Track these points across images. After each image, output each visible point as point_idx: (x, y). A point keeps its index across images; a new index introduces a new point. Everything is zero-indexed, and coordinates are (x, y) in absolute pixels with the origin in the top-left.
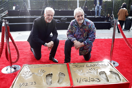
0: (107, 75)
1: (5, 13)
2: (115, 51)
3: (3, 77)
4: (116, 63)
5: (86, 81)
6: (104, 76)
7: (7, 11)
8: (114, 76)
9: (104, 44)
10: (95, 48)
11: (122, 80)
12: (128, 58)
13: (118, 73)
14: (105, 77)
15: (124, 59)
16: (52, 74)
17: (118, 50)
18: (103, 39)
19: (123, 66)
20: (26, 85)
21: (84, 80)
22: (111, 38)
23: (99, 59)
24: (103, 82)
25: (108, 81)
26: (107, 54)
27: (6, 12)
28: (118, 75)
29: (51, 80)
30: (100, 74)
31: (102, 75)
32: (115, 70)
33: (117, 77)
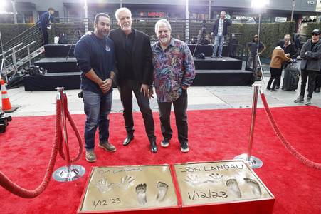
0: (239, 185)
1: (38, 52)
2: (259, 137)
3: (57, 187)
4: (257, 159)
5: (204, 197)
6: (234, 187)
7: (43, 47)
8: (251, 187)
9: (238, 120)
10: (221, 130)
11: (264, 194)
12: (280, 151)
13: (258, 181)
14: (237, 190)
15: (274, 153)
16: (145, 185)
17: (264, 134)
18: (238, 110)
19: (270, 168)
20: (104, 204)
21: (200, 195)
22: (251, 107)
23: (229, 153)
24: (232, 199)
25: (241, 196)
26: (242, 143)
27: (42, 49)
28: (258, 185)
29: (144, 195)
30: (227, 184)
31: (231, 186)
32: (254, 177)
33: (257, 190)
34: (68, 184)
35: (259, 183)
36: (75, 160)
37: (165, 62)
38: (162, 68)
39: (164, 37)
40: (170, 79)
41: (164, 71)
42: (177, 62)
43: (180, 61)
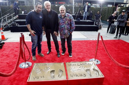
0: (91, 71)
1: (16, 17)
2: (99, 52)
3: (20, 71)
4: (98, 61)
5: (77, 76)
6: (89, 72)
8: (95, 72)
9: (92, 45)
10: (85, 48)
11: (101, 75)
12: (107, 57)
13: (98, 70)
14: (90, 73)
15: (105, 58)
16: (54, 71)
17: (101, 51)
18: (92, 41)
19: (103, 64)
20: (38, 78)
21: (75, 75)
22: (97, 40)
23: (87, 58)
24: (88, 77)
25: (91, 76)
26: (93, 54)
29: (53, 75)
30: (86, 71)
31: (87, 72)
32: (97, 68)
33: (97, 73)
34: (25, 69)
35: (99, 71)
36: (28, 60)
37: (63, 23)
38: (62, 25)
39: (62, 13)
40: (65, 29)
41: (63, 26)
42: (68, 23)
43: (69, 22)
